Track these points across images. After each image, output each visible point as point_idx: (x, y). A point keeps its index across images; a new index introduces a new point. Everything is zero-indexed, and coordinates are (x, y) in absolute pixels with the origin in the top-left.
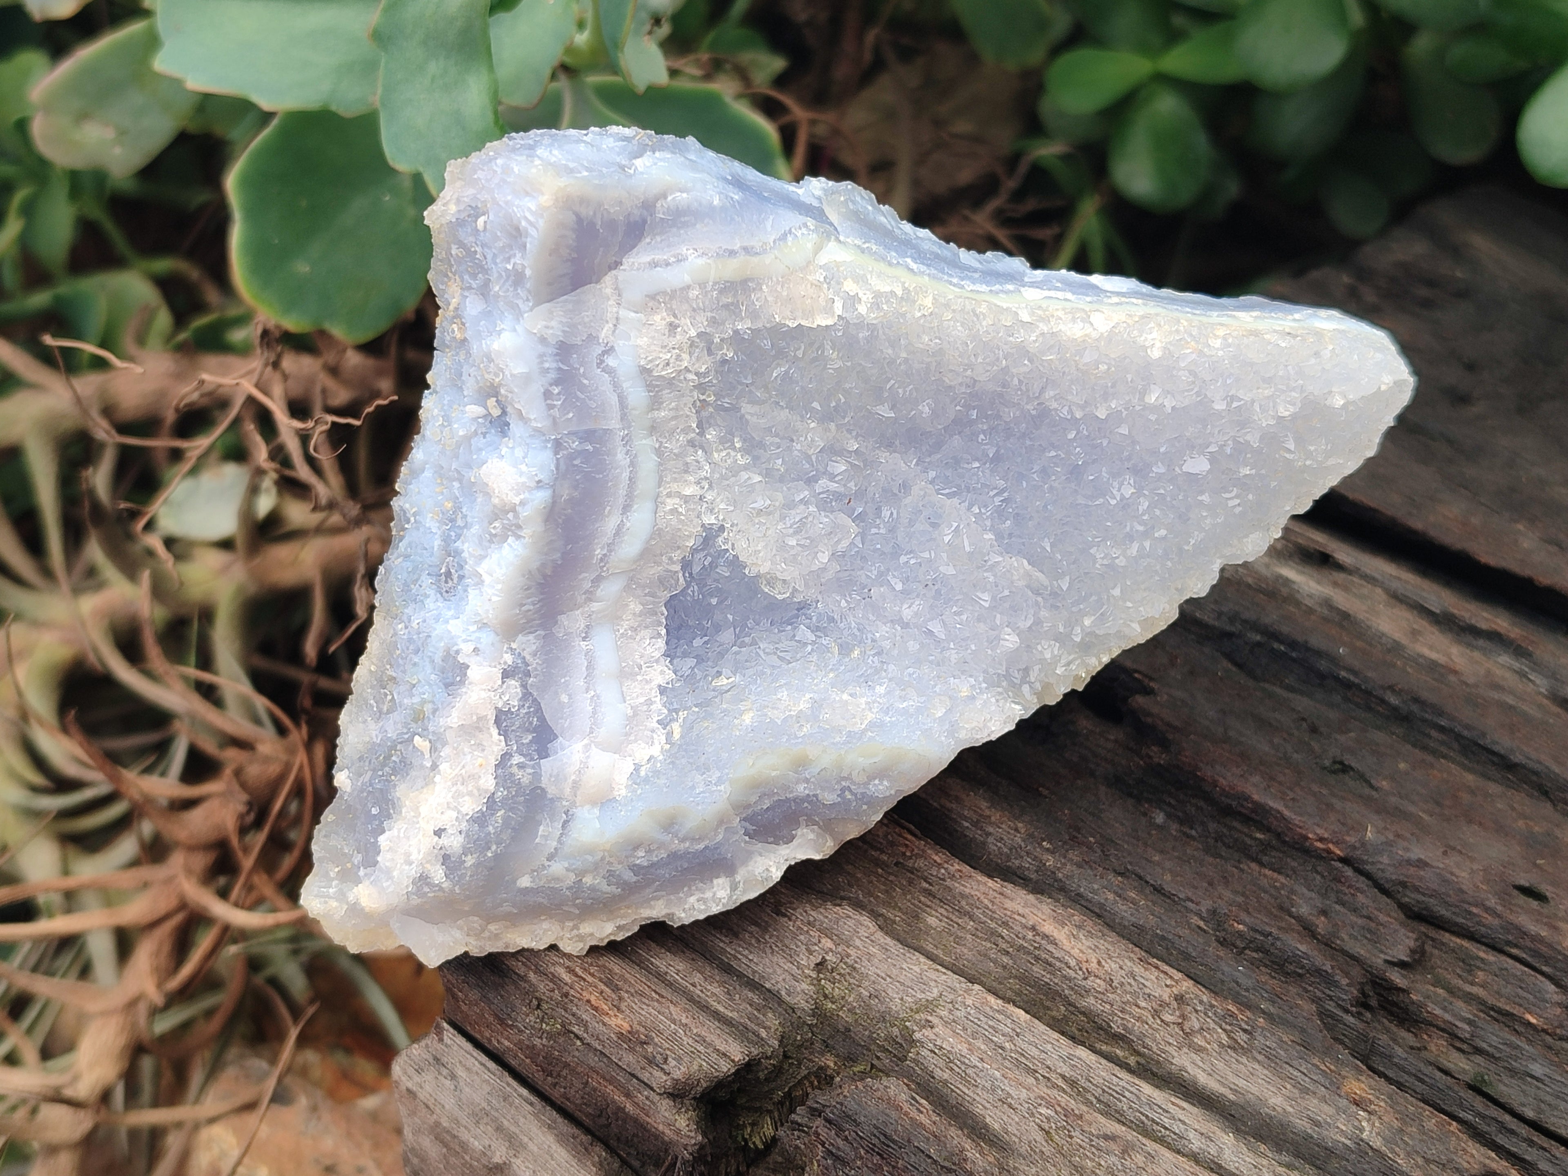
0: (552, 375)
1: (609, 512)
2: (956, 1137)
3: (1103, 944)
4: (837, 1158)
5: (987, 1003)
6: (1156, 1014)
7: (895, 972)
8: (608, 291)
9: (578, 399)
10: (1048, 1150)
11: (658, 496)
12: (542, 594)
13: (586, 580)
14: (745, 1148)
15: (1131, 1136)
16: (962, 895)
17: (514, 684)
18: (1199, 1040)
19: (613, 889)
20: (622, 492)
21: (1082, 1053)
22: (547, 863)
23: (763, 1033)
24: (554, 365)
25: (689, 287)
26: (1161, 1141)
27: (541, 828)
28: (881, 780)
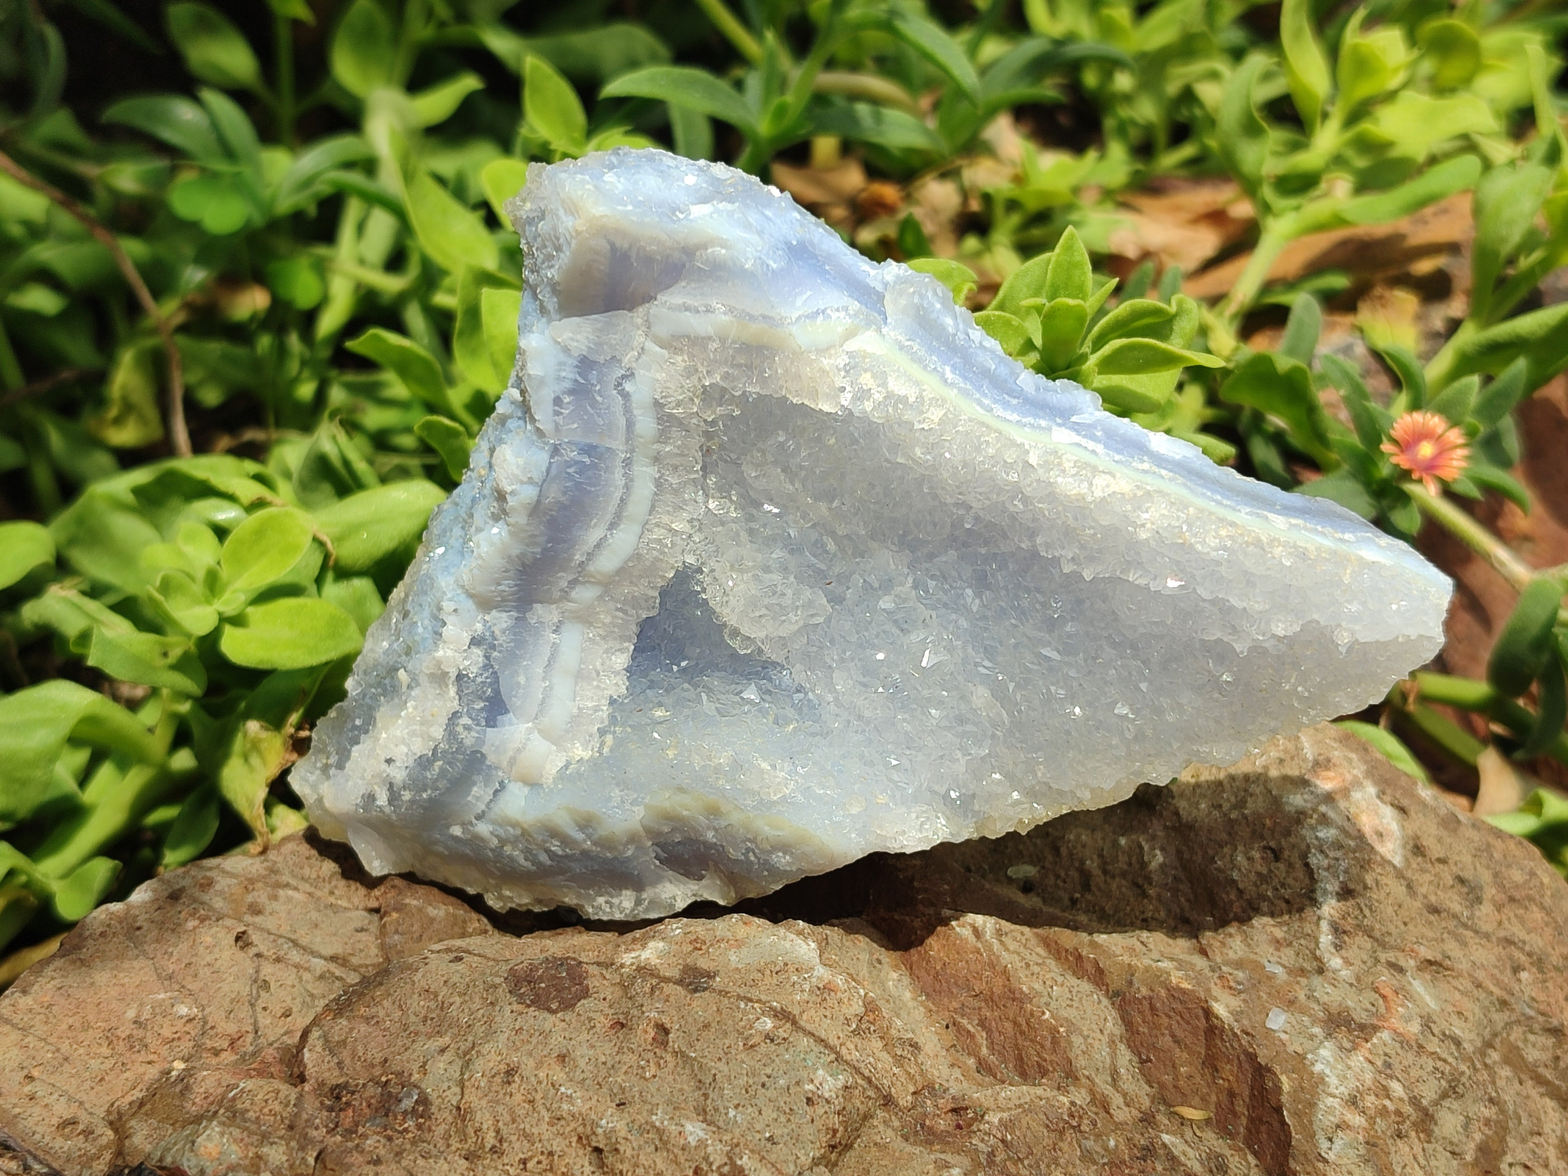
0: (568, 385)
1: (596, 524)
8: (639, 321)
9: (586, 412)
11: (646, 523)
12: (521, 580)
13: (563, 579)
17: (478, 653)
19: (528, 864)
20: (612, 508)
22: (474, 821)
24: (571, 376)
25: (710, 338)
27: (475, 789)
28: (785, 853)
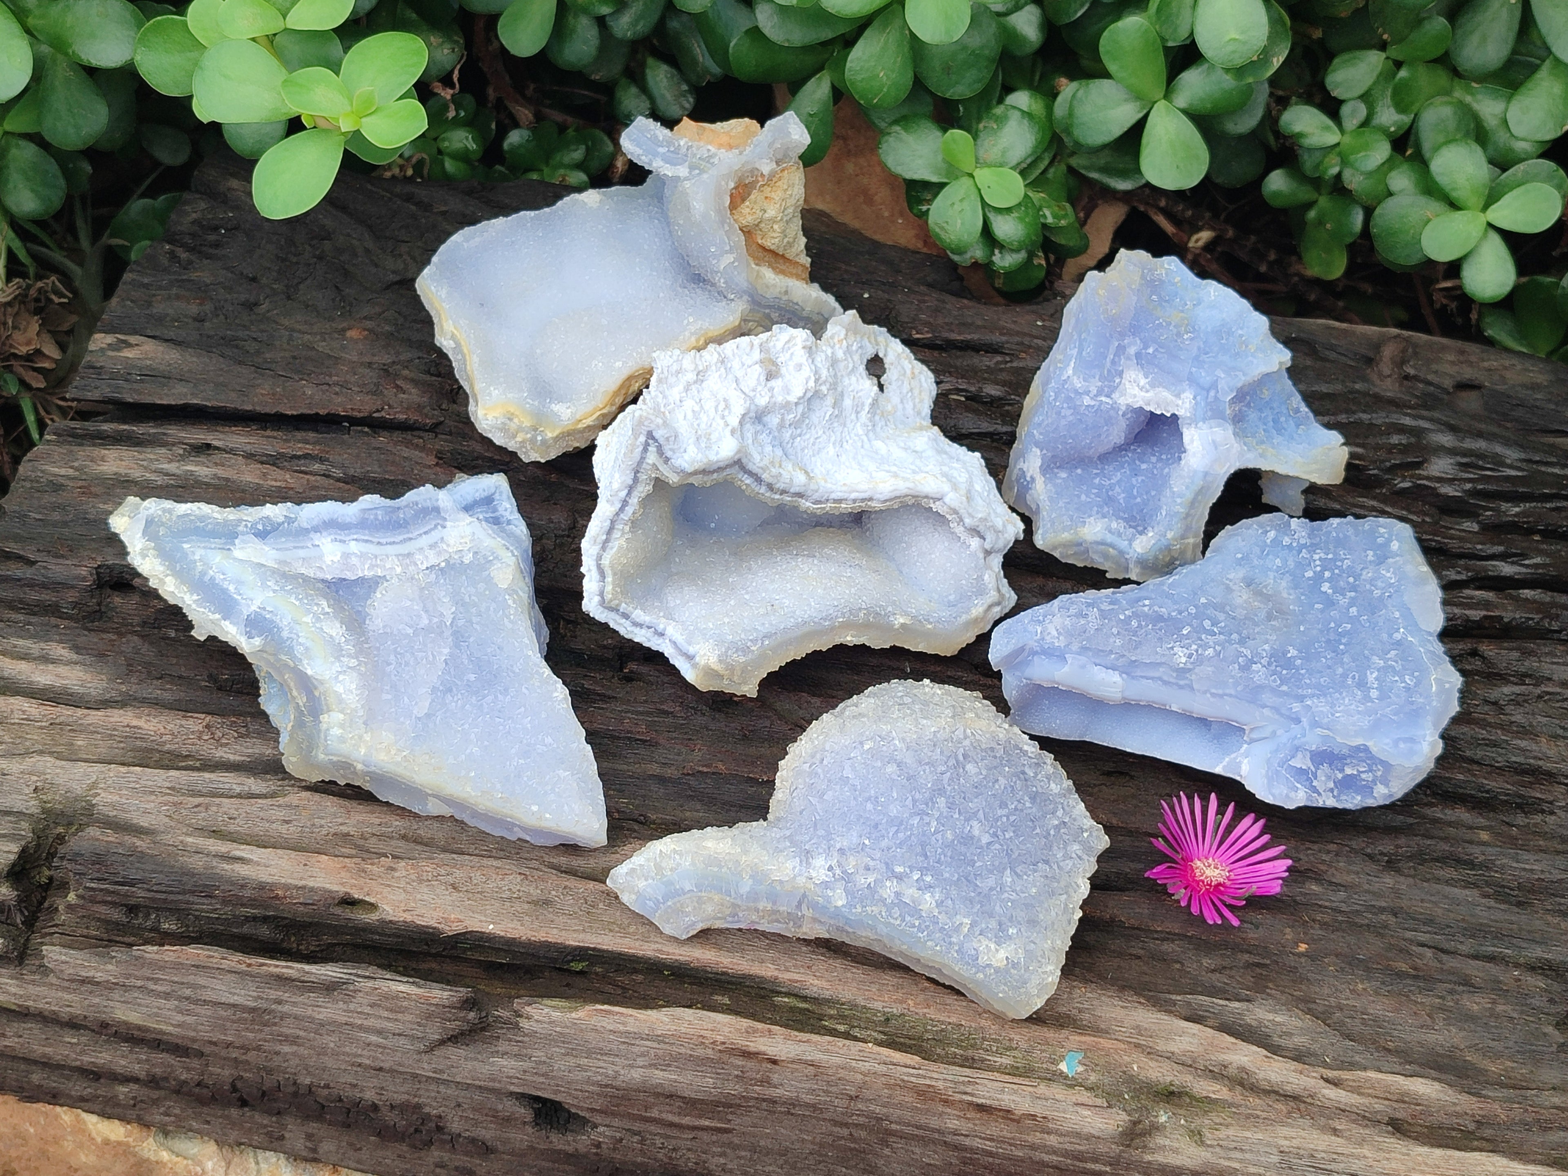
2: (129, 840)
3: (162, 718)
4: (80, 874)
5: (120, 772)
6: (200, 738)
7: (72, 776)
10: (172, 824)
14: (40, 886)
15: (207, 800)
16: (89, 725)
18: (224, 741)
21: (173, 773)
23: (23, 833)
26: (222, 796)
